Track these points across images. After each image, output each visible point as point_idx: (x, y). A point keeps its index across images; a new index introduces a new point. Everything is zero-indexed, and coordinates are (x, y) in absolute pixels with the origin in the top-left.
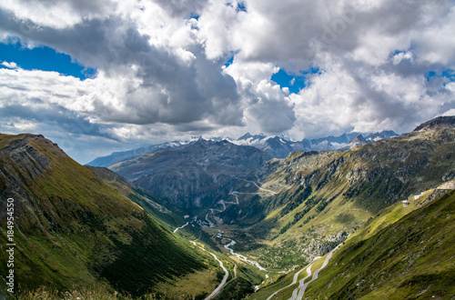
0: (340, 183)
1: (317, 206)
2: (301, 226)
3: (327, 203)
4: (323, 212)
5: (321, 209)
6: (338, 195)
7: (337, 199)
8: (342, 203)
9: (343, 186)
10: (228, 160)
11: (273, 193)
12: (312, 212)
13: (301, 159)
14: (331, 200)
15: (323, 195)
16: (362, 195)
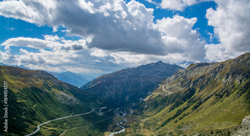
0: (217, 86)
1: (194, 104)
2: (176, 122)
3: (201, 103)
4: (196, 110)
5: (196, 107)
6: (212, 95)
7: (211, 99)
8: (213, 103)
9: (218, 88)
10: (159, 73)
11: (170, 93)
12: (189, 110)
13: (196, 69)
14: (205, 100)
15: (201, 96)
16: (231, 96)
